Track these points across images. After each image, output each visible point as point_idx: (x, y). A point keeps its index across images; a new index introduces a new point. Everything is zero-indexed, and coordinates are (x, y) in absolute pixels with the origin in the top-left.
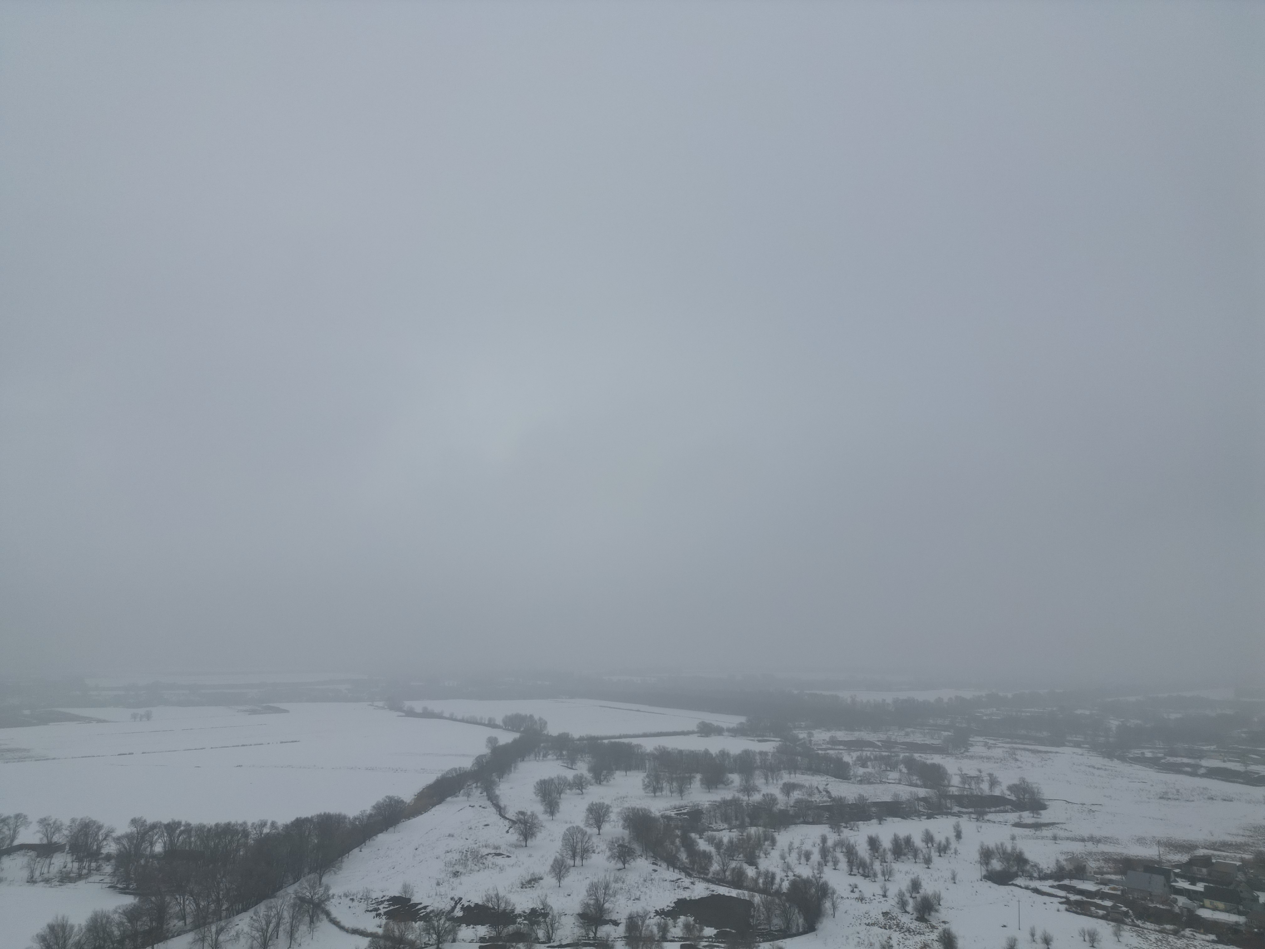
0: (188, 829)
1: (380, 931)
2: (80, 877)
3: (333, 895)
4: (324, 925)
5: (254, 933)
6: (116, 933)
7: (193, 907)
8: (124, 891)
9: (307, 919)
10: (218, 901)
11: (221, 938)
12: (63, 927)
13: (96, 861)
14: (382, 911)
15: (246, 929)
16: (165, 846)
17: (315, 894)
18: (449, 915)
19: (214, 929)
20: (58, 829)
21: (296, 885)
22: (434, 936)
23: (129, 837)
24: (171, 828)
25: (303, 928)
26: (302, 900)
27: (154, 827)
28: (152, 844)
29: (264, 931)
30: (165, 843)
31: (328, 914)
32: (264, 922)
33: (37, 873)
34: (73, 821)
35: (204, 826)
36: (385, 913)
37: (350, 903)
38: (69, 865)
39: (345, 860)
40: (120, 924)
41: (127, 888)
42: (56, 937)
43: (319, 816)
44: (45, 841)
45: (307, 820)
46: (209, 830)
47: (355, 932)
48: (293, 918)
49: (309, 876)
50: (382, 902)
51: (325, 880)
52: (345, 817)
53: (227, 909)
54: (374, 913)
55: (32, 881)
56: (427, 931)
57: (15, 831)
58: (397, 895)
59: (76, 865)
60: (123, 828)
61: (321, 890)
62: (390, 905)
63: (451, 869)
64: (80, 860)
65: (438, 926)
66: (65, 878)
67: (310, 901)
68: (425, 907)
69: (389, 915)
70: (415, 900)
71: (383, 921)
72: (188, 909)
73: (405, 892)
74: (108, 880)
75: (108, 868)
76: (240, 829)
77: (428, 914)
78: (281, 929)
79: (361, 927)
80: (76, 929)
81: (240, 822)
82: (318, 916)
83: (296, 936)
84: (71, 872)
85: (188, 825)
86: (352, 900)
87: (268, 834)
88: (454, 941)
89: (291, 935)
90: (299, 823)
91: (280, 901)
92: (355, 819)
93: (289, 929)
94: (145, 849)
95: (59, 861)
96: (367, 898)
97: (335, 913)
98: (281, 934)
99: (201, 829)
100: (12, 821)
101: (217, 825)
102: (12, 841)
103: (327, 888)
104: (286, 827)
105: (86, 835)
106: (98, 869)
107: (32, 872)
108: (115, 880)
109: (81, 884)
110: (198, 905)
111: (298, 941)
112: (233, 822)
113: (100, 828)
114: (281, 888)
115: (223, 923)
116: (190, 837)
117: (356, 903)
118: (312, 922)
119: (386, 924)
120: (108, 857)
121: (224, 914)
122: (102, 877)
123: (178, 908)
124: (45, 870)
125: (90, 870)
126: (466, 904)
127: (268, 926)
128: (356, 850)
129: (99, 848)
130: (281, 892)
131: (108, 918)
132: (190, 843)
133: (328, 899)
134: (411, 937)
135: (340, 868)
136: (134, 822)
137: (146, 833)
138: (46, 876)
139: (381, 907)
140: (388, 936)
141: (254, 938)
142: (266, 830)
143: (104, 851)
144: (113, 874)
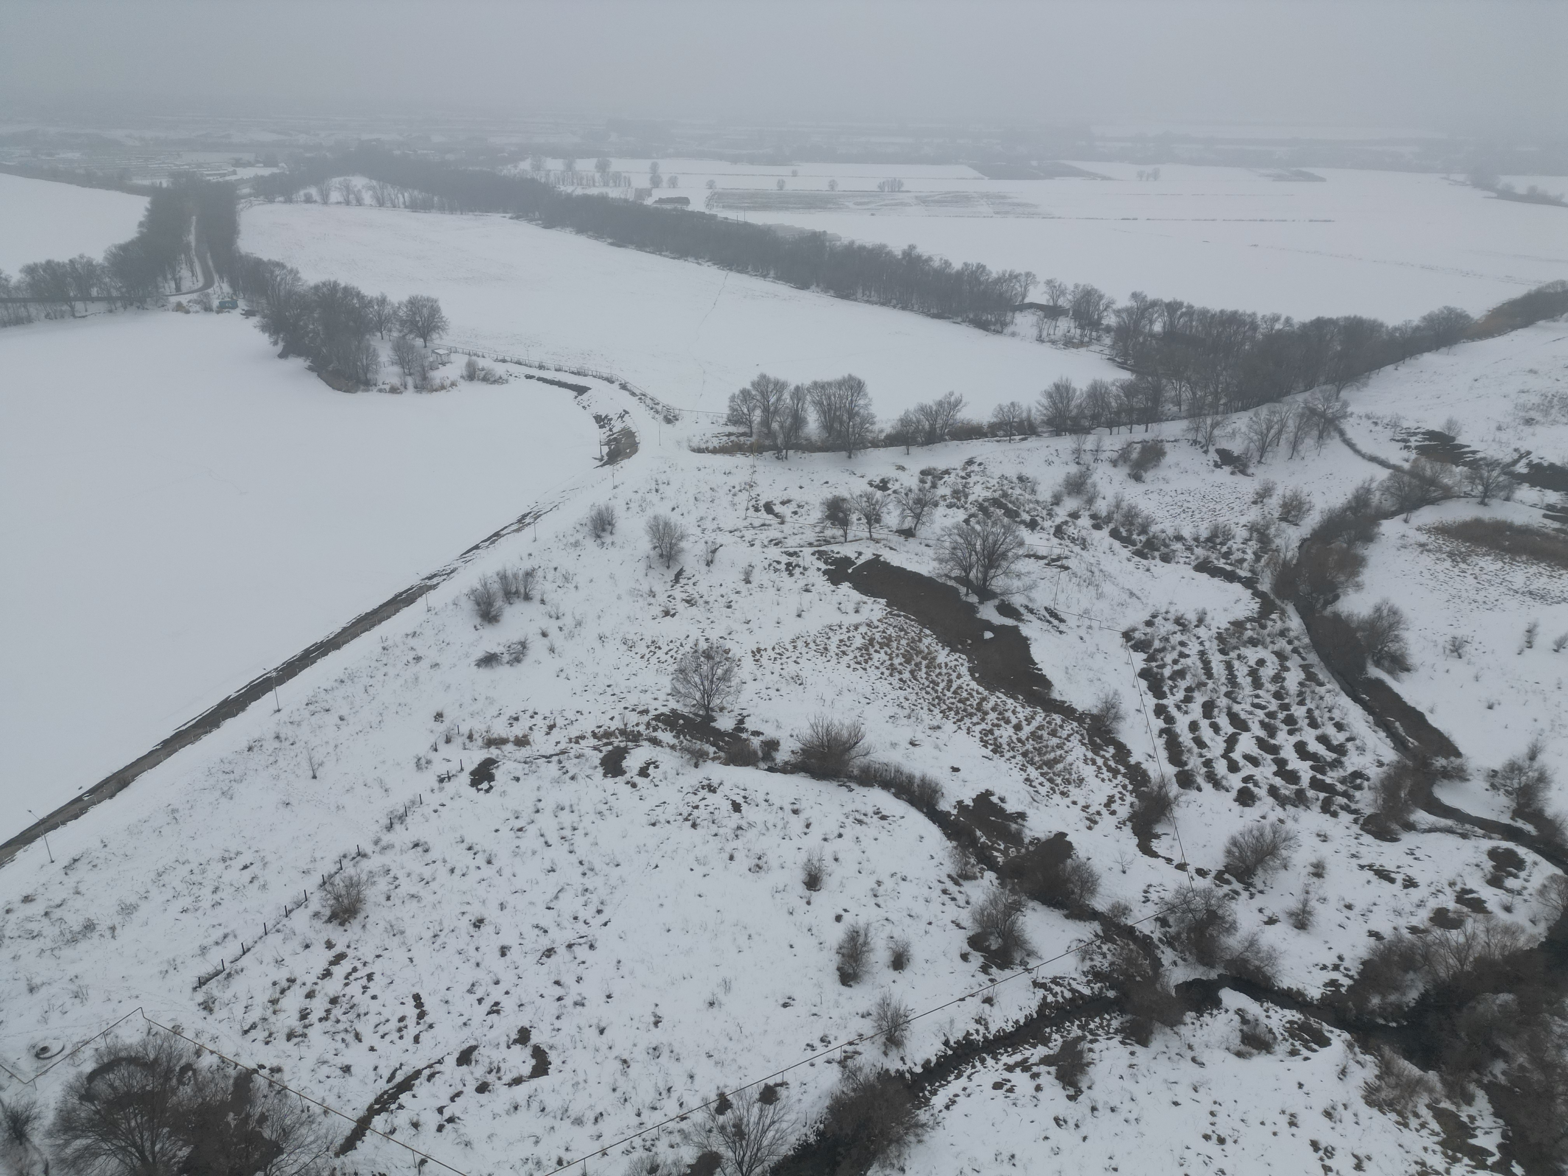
0: (1190, 312)
1: (1407, 466)
2: (1081, 344)
3: (1352, 414)
4: (1335, 444)
5: (1252, 434)
6: (1114, 404)
7: (1189, 394)
8: (1122, 366)
9: (1315, 433)
10: (1216, 395)
11: (1216, 432)
12: (1067, 388)
13: (1097, 331)
14: (1413, 444)
15: (1244, 429)
16: (1164, 327)
17: (1328, 408)
18: (1507, 469)
19: (1209, 421)
20: (1063, 293)
21: (1307, 394)
22: (1480, 488)
23: (1128, 310)
24: (1172, 308)
25: (1309, 442)
26: (1313, 411)
27: (1154, 304)
28: (1151, 322)
29: (1263, 436)
30: (1165, 324)
31: (1342, 433)
32: (1264, 426)
33: (1045, 334)
34: (1076, 286)
35: (1208, 311)
36: (1417, 448)
37: (1372, 427)
38: (1073, 331)
39: (1374, 376)
40: (1117, 397)
41: (1125, 363)
42: (1061, 397)
43: (1347, 319)
44: (1051, 304)
45: (1330, 322)
46: (1213, 316)
47: (1373, 459)
48: (1299, 428)
49: (1325, 387)
50: (1415, 434)
51: (1344, 394)
52: (1381, 325)
53: (1225, 404)
54: (1402, 444)
55: (1040, 339)
56: (1472, 480)
57: (1025, 288)
58: (1437, 429)
59: (1078, 331)
60: (1123, 301)
61: (1338, 405)
62: (1425, 440)
63: (1524, 414)
64: (1082, 327)
65: (1489, 478)
66: (1069, 343)
67: (1323, 415)
68: (1474, 452)
69: (1421, 450)
70: (1461, 440)
71: (1413, 455)
72: (1184, 397)
73: (1449, 429)
74: (1107, 352)
75: (1108, 340)
76: (1248, 320)
77: (1476, 461)
78: (1284, 437)
79: (1382, 456)
80: (1078, 393)
81: (1249, 312)
82: (1329, 434)
83: (1300, 448)
84: (1074, 337)
85: (1190, 307)
86: (1376, 424)
87: (1280, 330)
88: (1507, 499)
89: (1295, 446)
90: (1320, 324)
91: (1285, 408)
92: (1396, 329)
93: (1292, 438)
94: (1144, 327)
95: (1065, 325)
96: (1395, 426)
97: (1350, 433)
98: (1282, 442)
99: (1204, 313)
100: (1023, 279)
101: (1222, 312)
102: (1023, 298)
103: (1345, 404)
104: (1304, 326)
105: (1088, 302)
106: (1098, 339)
107: (1040, 331)
108: (1114, 352)
109: (1083, 350)
110: (1194, 394)
111: (1302, 454)
112: (1241, 311)
113: (1101, 297)
114: (1288, 393)
115: (1219, 418)
116: (1191, 321)
117: (1379, 428)
118: (1320, 437)
119: (1415, 460)
120: (1108, 329)
121: (1221, 408)
122: (1102, 348)
123: (1173, 393)
124: (1052, 332)
125: (1091, 339)
126: (1536, 461)
127: (1268, 431)
128: (1390, 368)
129: (1100, 318)
130: (1288, 398)
131: (1107, 389)
132: (1191, 327)
133: (1345, 416)
134: (1447, 481)
135: (1365, 385)
136: (1134, 296)
137: (1146, 309)
138: (1053, 337)
139: (1413, 439)
140: (1414, 473)
141: (1251, 440)
142: (1278, 326)
143: (1105, 322)
144: (1112, 347)
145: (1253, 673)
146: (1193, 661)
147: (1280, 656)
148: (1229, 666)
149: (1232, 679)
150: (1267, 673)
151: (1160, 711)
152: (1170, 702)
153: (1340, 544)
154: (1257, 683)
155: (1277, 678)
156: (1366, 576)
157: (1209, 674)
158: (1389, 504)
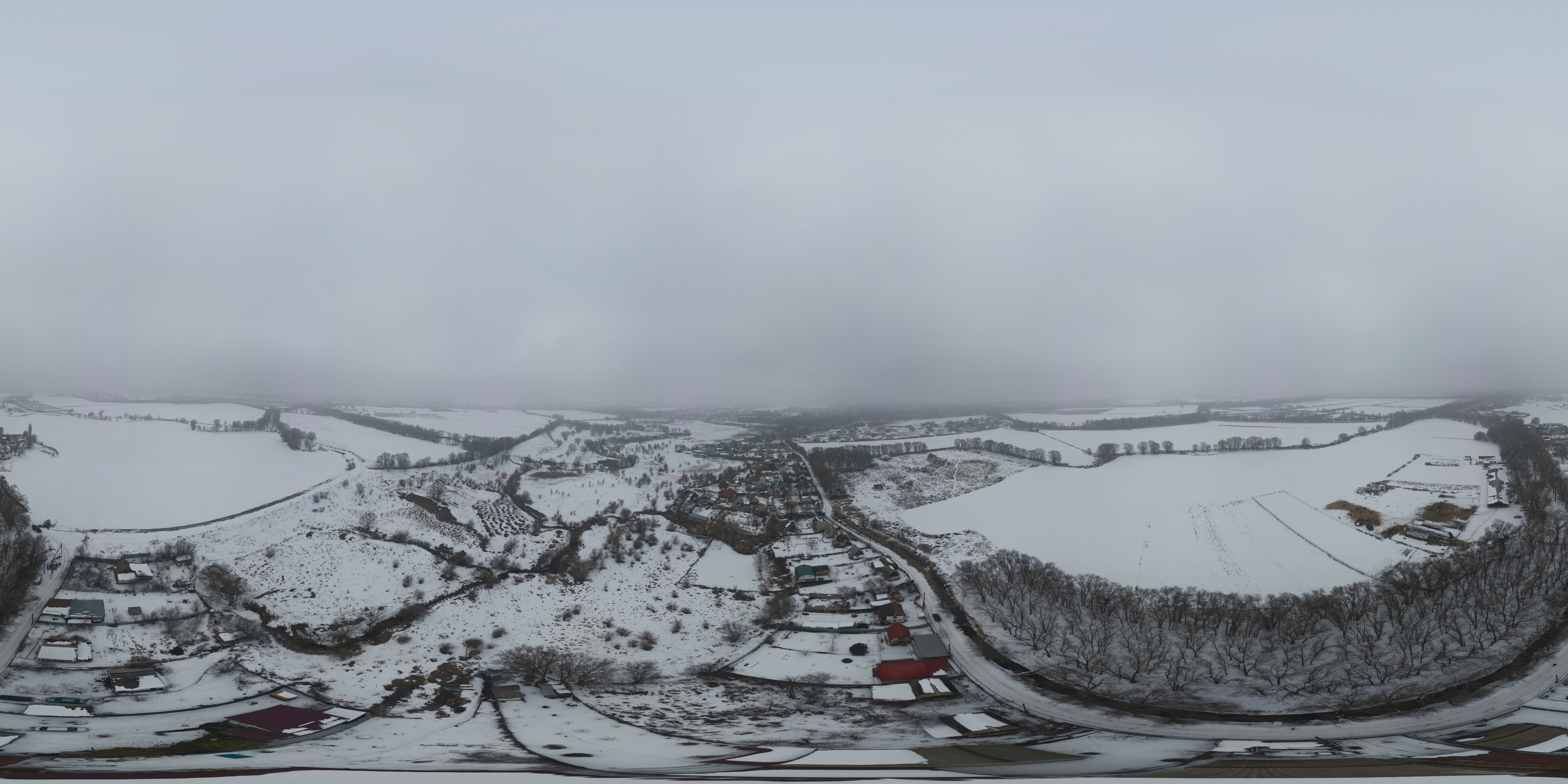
145: (503, 510)
146: (489, 510)
147: (507, 505)
148: (497, 509)
149: (498, 512)
150: (505, 509)
151: (483, 521)
152: (485, 519)
153: (514, 481)
154: (504, 512)
155: (508, 510)
156: (521, 486)
157: (492, 512)
158: (521, 472)
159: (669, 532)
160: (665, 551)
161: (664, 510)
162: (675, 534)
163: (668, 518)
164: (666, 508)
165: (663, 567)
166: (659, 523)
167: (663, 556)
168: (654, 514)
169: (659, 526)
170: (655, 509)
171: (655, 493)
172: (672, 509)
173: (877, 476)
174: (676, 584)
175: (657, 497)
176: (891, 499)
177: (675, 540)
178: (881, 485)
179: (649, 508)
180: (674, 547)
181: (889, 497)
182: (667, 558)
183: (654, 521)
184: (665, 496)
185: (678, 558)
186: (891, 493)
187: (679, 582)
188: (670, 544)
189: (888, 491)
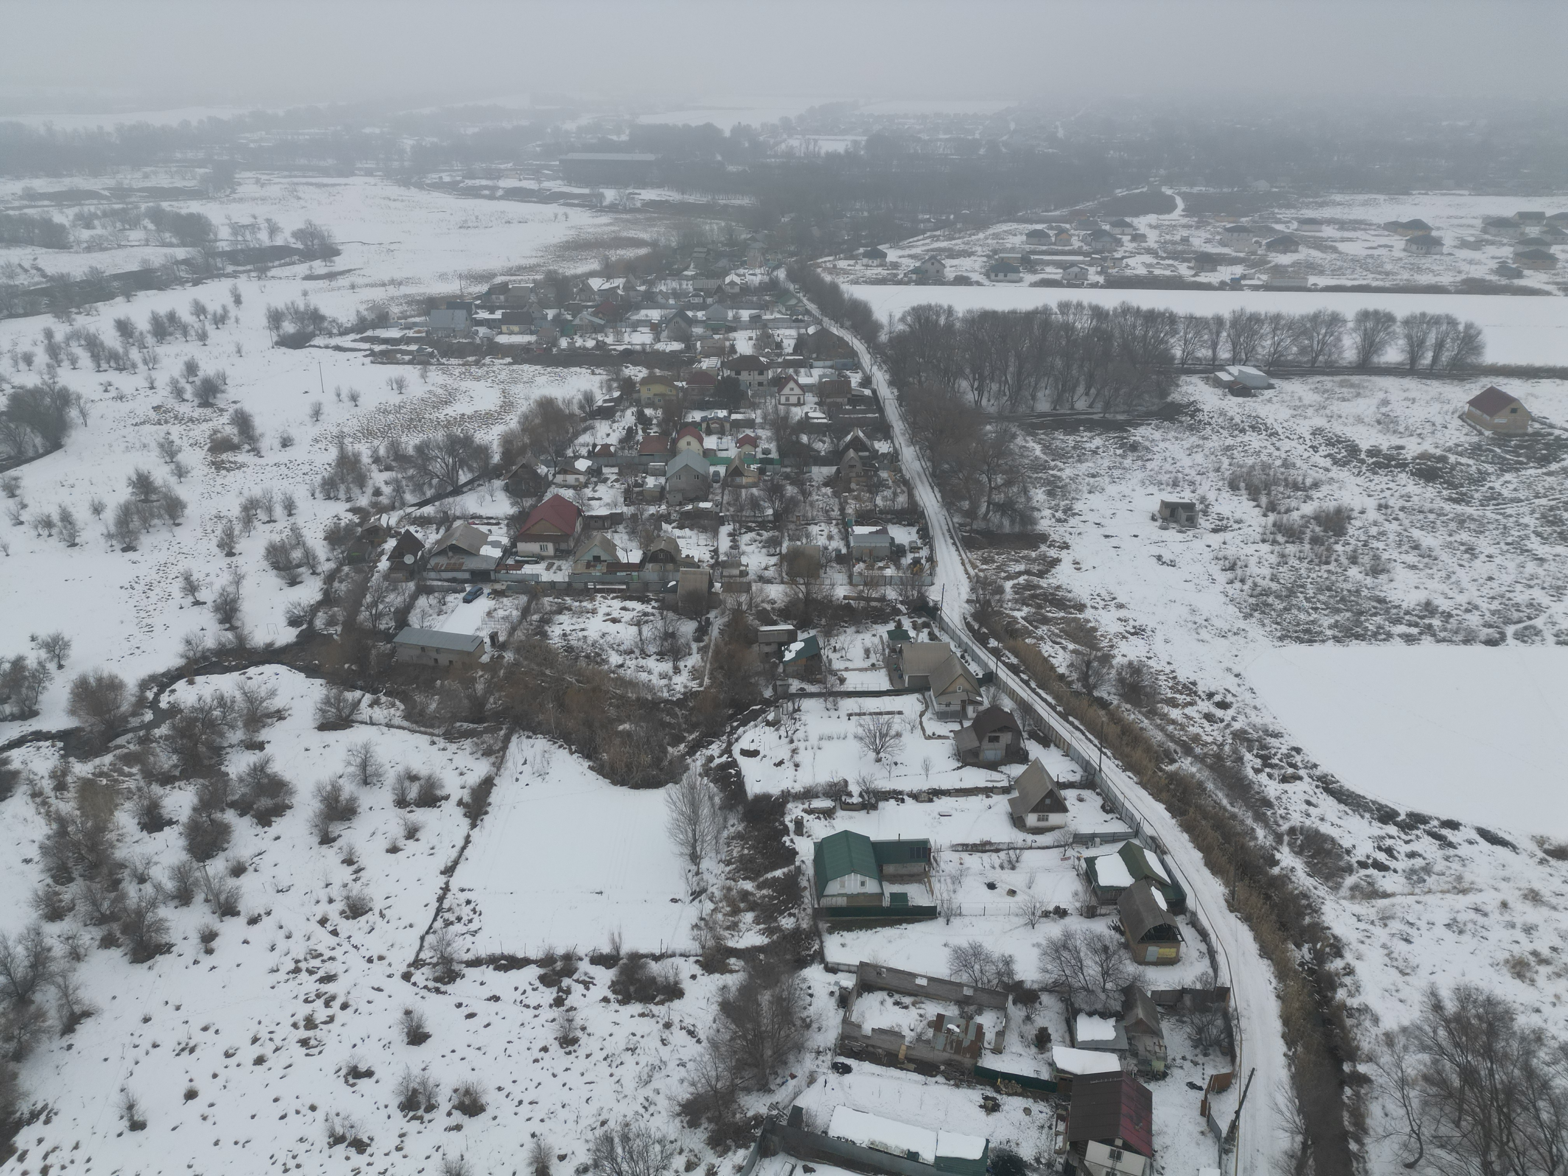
159: (330, 736)
160: (336, 828)
161: (287, 636)
162: (357, 735)
163: (311, 672)
164: (293, 622)
165: (339, 905)
166: (277, 703)
167: (332, 856)
168: (241, 668)
169: (279, 715)
170: (241, 640)
171: (222, 561)
172: (319, 622)
173: (1186, 462)
174: (407, 977)
175: (238, 580)
176: (1222, 577)
177: (364, 765)
178: (1190, 507)
179: (210, 643)
180: (367, 798)
181: (1215, 569)
182: (349, 862)
183: (249, 698)
184: (276, 566)
185: (394, 850)
186: (1231, 551)
187: (417, 963)
188: (348, 789)
189: (1216, 540)
